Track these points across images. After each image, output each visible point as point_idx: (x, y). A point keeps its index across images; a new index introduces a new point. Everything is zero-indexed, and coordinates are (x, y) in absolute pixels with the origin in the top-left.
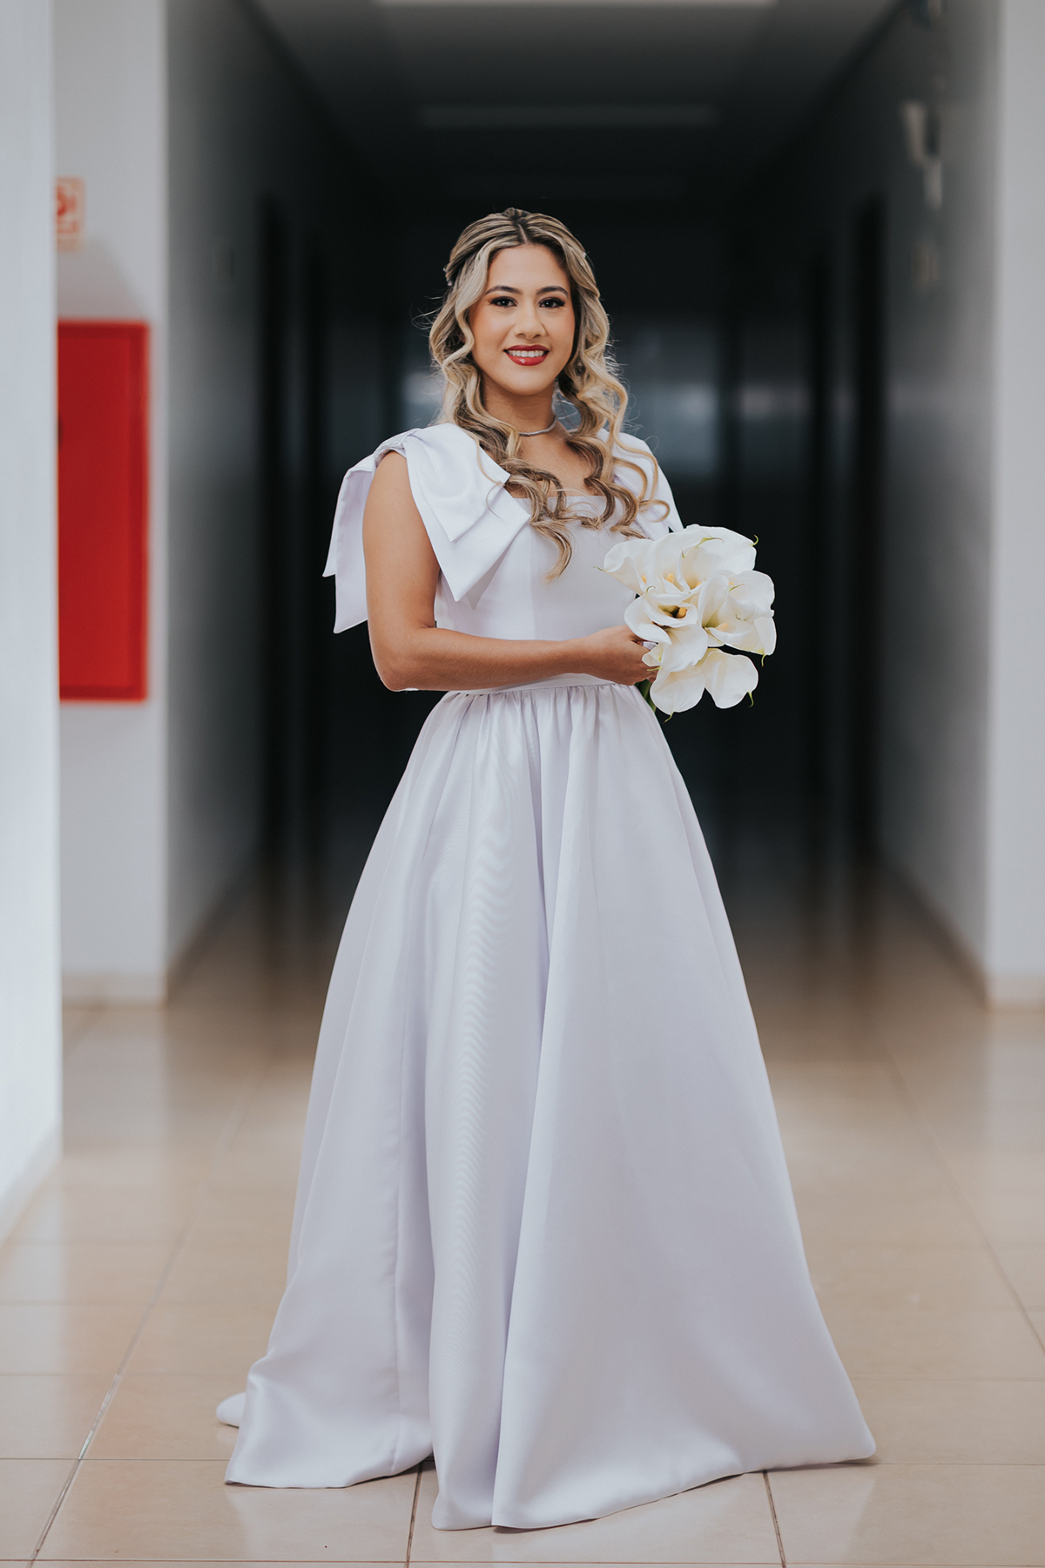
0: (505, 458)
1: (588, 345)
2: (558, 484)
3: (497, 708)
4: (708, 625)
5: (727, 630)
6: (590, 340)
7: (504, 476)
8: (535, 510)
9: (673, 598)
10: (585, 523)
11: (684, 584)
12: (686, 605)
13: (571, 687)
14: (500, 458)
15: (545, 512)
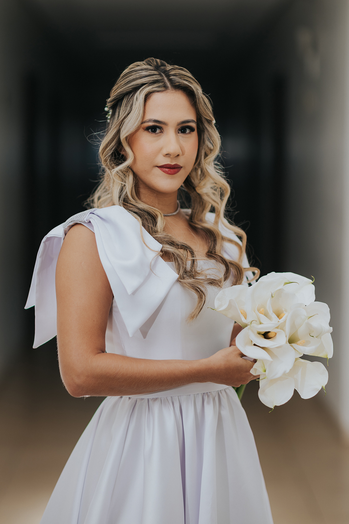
0: (156, 232)
1: (206, 155)
2: (192, 253)
3: (156, 407)
4: (291, 341)
5: (304, 345)
6: (207, 152)
7: (158, 246)
8: (179, 271)
9: (266, 326)
10: (213, 282)
11: (274, 316)
12: (276, 330)
13: (204, 393)
14: (152, 232)
15: (185, 272)
